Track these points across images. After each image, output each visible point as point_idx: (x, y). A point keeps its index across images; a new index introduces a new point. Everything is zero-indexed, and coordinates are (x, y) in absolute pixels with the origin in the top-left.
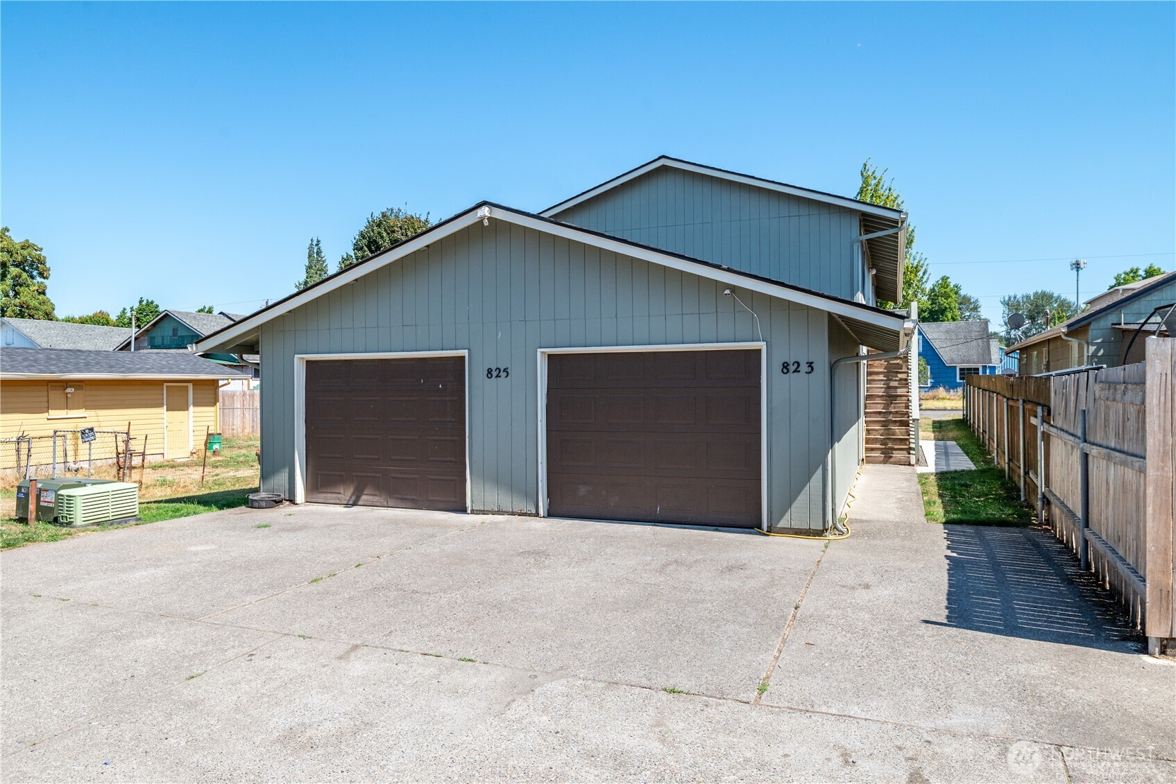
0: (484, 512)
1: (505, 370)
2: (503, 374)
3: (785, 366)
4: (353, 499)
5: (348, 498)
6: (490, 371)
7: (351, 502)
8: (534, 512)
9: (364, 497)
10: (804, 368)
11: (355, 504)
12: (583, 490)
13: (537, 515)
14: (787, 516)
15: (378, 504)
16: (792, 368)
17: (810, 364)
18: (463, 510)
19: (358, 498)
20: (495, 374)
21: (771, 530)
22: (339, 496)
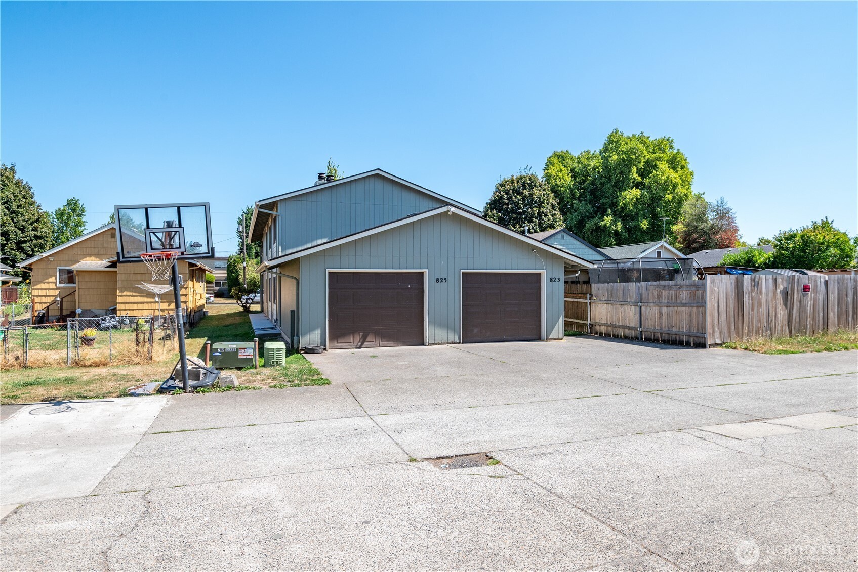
0: (434, 344)
1: (445, 279)
2: (444, 281)
3: (551, 279)
4: (360, 344)
5: (356, 345)
6: (438, 280)
7: (358, 347)
8: (458, 342)
9: (365, 343)
10: (557, 280)
11: (360, 348)
12: (476, 331)
13: (459, 343)
14: (552, 334)
15: (374, 346)
16: (553, 280)
17: (559, 279)
18: (423, 345)
19: (362, 344)
20: (440, 281)
21: (547, 340)
22: (350, 344)
